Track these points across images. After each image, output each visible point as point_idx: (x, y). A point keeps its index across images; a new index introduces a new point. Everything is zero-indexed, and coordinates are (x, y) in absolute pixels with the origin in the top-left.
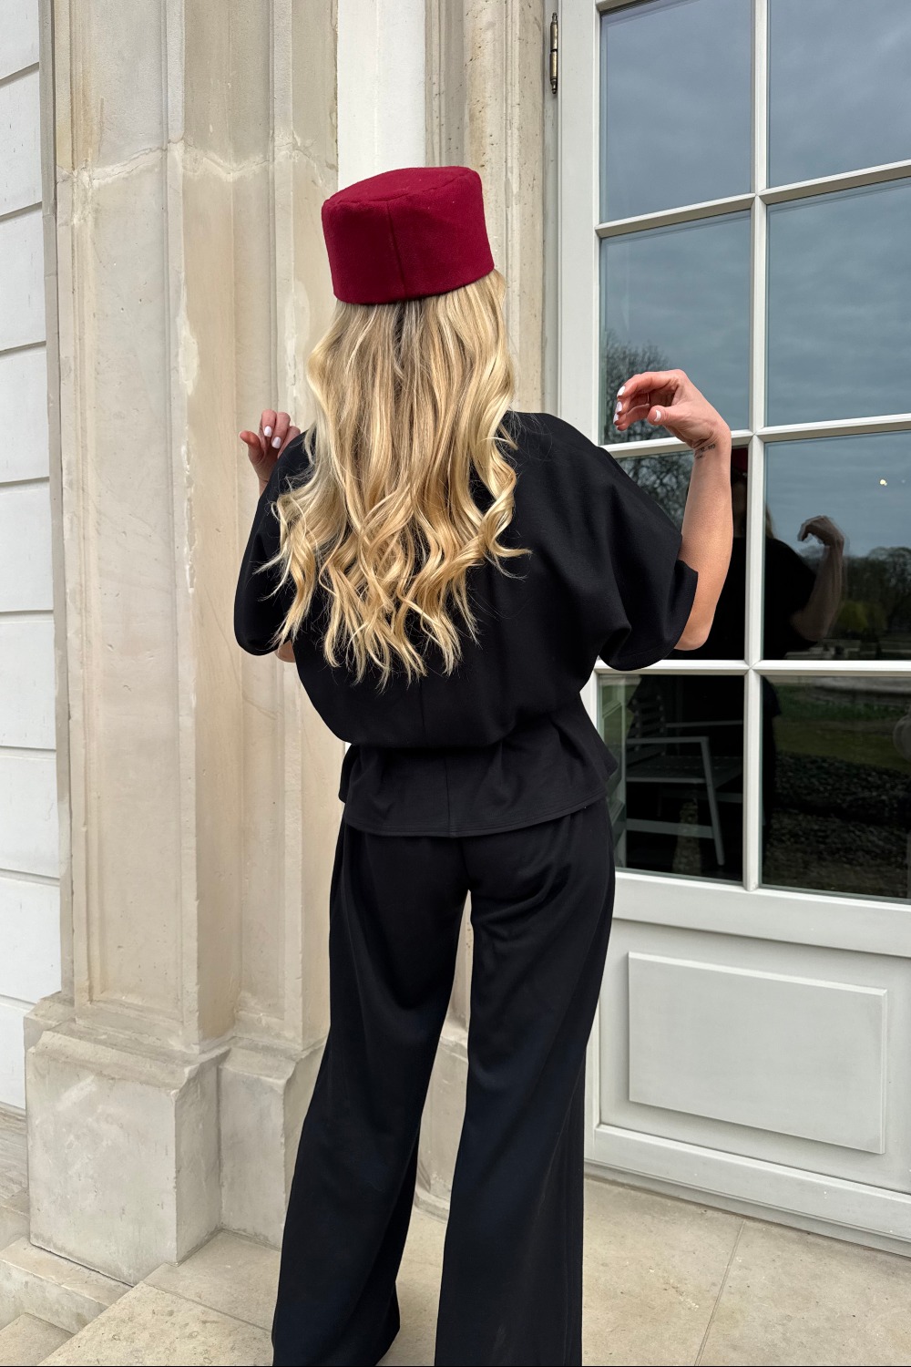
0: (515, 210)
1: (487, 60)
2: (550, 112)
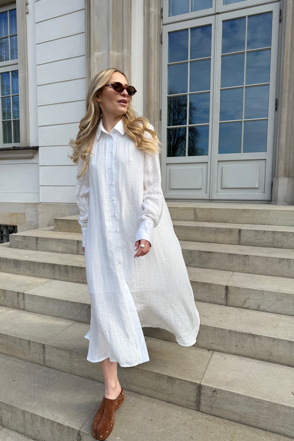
0: (156, 61)
1: (153, 40)
2: (161, 47)
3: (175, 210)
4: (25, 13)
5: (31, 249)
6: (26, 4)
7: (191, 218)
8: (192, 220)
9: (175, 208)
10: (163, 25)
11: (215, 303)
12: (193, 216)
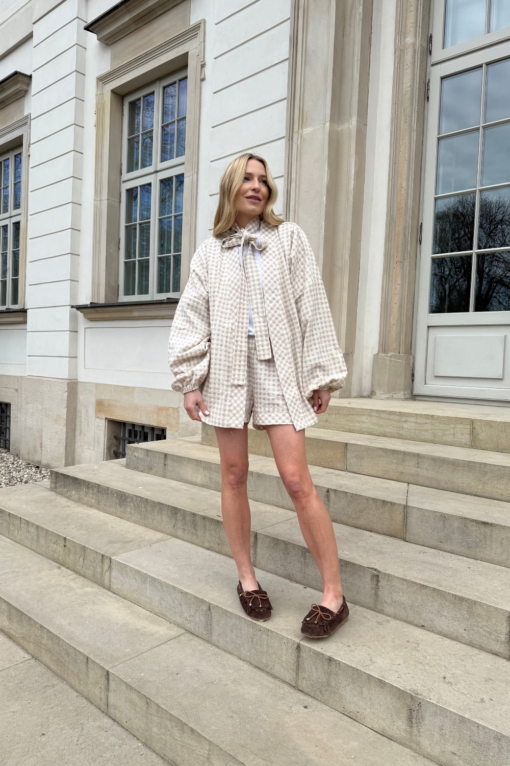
1: (409, 95)
2: (426, 105)
3: (428, 421)
4: (199, 80)
5: (155, 474)
6: (201, 65)
7: (464, 441)
8: (465, 444)
9: (430, 417)
10: (433, 65)
11: (481, 648)
12: (468, 436)
